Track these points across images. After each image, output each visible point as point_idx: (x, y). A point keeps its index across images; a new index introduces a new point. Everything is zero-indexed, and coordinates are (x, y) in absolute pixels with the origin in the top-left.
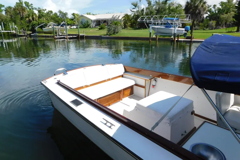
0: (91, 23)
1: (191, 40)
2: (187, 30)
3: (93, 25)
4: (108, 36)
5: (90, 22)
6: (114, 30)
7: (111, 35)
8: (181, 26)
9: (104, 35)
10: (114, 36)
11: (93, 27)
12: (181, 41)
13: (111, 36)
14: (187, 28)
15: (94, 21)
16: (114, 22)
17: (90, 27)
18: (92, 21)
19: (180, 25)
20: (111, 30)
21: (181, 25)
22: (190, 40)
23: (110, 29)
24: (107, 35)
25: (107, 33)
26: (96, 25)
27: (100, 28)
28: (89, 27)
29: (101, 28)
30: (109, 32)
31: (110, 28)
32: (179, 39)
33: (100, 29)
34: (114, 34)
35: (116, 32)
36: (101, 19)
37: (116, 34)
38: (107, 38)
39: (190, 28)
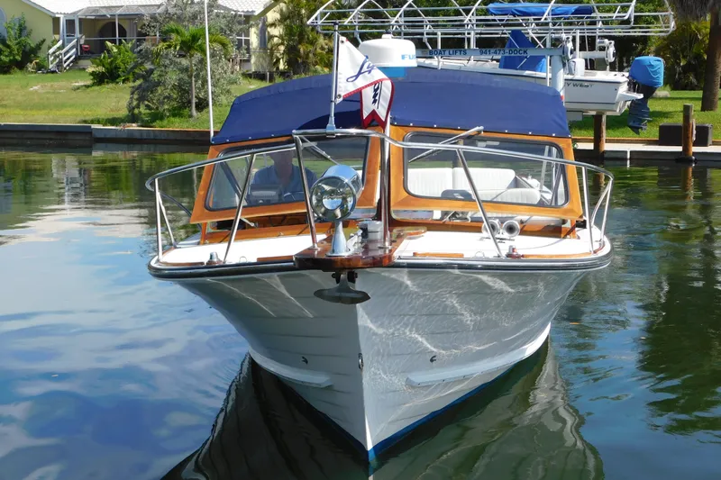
0: (50, 36)
1: (686, 149)
2: (642, 80)
3: (62, 48)
4: (134, 127)
5: (41, 31)
6: (183, 89)
7: (157, 117)
8: (612, 59)
9: (113, 121)
10: (177, 125)
11: (60, 65)
12: (619, 158)
13: (158, 127)
14: (646, 68)
15: (70, 23)
16: (177, 32)
17: (40, 67)
18: (56, 21)
19: (603, 49)
20: (158, 84)
21: (612, 50)
22: (679, 149)
23: (155, 76)
24: (133, 118)
25: (131, 109)
26: (84, 53)
27: (101, 69)
28: (30, 66)
29: (107, 76)
30: (141, 99)
31: (151, 72)
32: (607, 147)
33: (100, 79)
34: (181, 116)
35: (194, 100)
36: (118, 12)
37: (194, 112)
38: (130, 141)
39: (662, 71)
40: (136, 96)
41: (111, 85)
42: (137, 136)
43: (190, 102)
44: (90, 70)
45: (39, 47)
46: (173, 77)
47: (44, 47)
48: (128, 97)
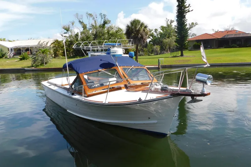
0: (7, 52)
3: (10, 54)
4: (33, 68)
5: (5, 51)
6: (42, 60)
7: (37, 66)
9: (28, 67)
10: (42, 67)
11: (10, 57)
13: (38, 68)
15: (11, 49)
16: (41, 50)
17: (6, 58)
18: (8, 49)
20: (37, 60)
23: (36, 58)
24: (32, 66)
26: (15, 55)
27: (21, 57)
28: (4, 58)
33: (21, 59)
34: (42, 65)
35: (45, 63)
36: (22, 47)
37: (45, 65)
38: (33, 71)
39: (134, 54)
40: (33, 62)
41: (23, 60)
42: (34, 70)
43: (44, 63)
44: (19, 58)
45: (5, 54)
46: (40, 59)
47: (6, 54)
48: (31, 62)
